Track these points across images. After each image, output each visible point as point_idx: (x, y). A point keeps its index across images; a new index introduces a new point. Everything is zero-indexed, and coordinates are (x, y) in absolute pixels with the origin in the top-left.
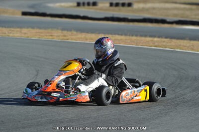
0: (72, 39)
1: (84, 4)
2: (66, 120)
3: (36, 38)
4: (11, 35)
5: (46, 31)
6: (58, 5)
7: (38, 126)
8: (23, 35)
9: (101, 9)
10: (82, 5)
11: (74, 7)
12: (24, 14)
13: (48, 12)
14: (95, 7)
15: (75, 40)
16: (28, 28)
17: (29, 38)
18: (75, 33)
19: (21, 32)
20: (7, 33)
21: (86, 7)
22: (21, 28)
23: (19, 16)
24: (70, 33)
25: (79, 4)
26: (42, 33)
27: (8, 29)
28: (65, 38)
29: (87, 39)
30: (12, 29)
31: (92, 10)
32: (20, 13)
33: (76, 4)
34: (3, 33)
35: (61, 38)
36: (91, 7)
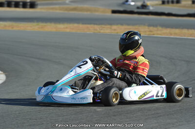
0: (158, 34)
2: (154, 108)
4: (102, 31)
5: (134, 27)
7: (128, 114)
8: (113, 31)
9: (184, 6)
11: (160, 5)
12: (114, 12)
14: (178, 5)
15: (160, 35)
16: (117, 24)
17: (119, 34)
18: (160, 28)
19: (111, 28)
20: (98, 29)
22: (111, 24)
23: (109, 14)
24: (155, 29)
25: (163, 3)
27: (100, 26)
28: (152, 33)
29: (171, 34)
30: (103, 26)
31: (176, 8)
32: (110, 11)
33: (161, 2)
34: (95, 30)
35: (148, 33)
36: (175, 5)
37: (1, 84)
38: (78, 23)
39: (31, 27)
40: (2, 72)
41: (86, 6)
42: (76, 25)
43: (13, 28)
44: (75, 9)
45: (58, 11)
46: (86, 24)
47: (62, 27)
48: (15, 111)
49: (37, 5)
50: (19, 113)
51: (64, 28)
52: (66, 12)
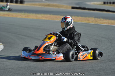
0: (100, 23)
1: (107, 3)
3: (80, 22)
5: (85, 18)
6: (92, 3)
10: (106, 3)
11: (102, 4)
12: (73, 8)
13: (87, 7)
14: (114, 5)
16: (75, 16)
17: (76, 22)
18: (102, 19)
21: (109, 4)
23: (70, 9)
24: (99, 19)
25: (104, 3)
26: (83, 19)
28: (97, 22)
29: (109, 23)
31: (112, 7)
33: (103, 3)
35: (94, 22)
36: (112, 5)
37: (1, 51)
38: (50, 14)
39: (20, 15)
40: (1, 44)
41: (55, 4)
42: (49, 15)
43: (9, 16)
44: (48, 5)
45: (38, 6)
46: (55, 15)
47: (40, 16)
48: (9, 69)
49: (25, 2)
50: (12, 70)
51: (41, 17)
52: (43, 7)
